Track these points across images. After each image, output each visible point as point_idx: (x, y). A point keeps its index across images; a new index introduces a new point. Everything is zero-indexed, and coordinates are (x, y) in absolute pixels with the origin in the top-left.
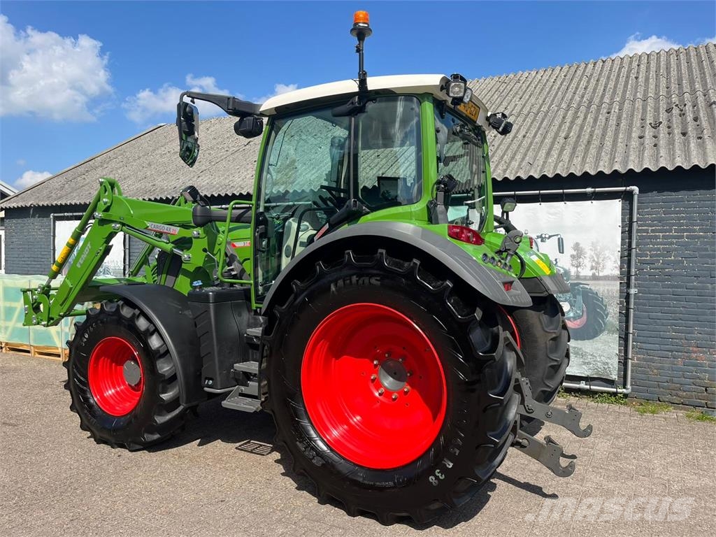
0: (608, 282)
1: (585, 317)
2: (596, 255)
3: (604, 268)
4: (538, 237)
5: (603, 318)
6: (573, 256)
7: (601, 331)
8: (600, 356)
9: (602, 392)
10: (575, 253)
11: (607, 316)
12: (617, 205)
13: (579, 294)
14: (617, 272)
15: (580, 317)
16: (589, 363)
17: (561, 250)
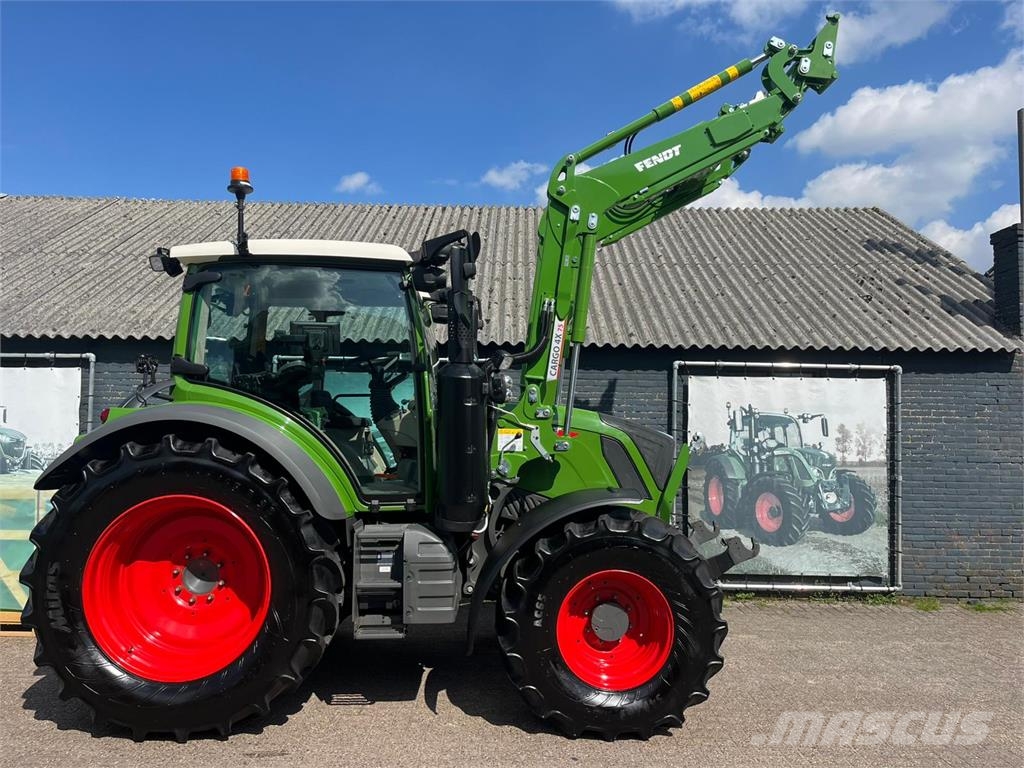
0: (875, 469)
1: (853, 509)
2: (862, 438)
3: (870, 453)
4: (800, 417)
5: (871, 509)
6: (838, 440)
7: (871, 524)
8: (870, 552)
9: (873, 593)
10: (840, 436)
11: (875, 506)
12: (881, 384)
13: (845, 482)
14: (883, 458)
15: (848, 508)
16: (858, 561)
17: (826, 433)
